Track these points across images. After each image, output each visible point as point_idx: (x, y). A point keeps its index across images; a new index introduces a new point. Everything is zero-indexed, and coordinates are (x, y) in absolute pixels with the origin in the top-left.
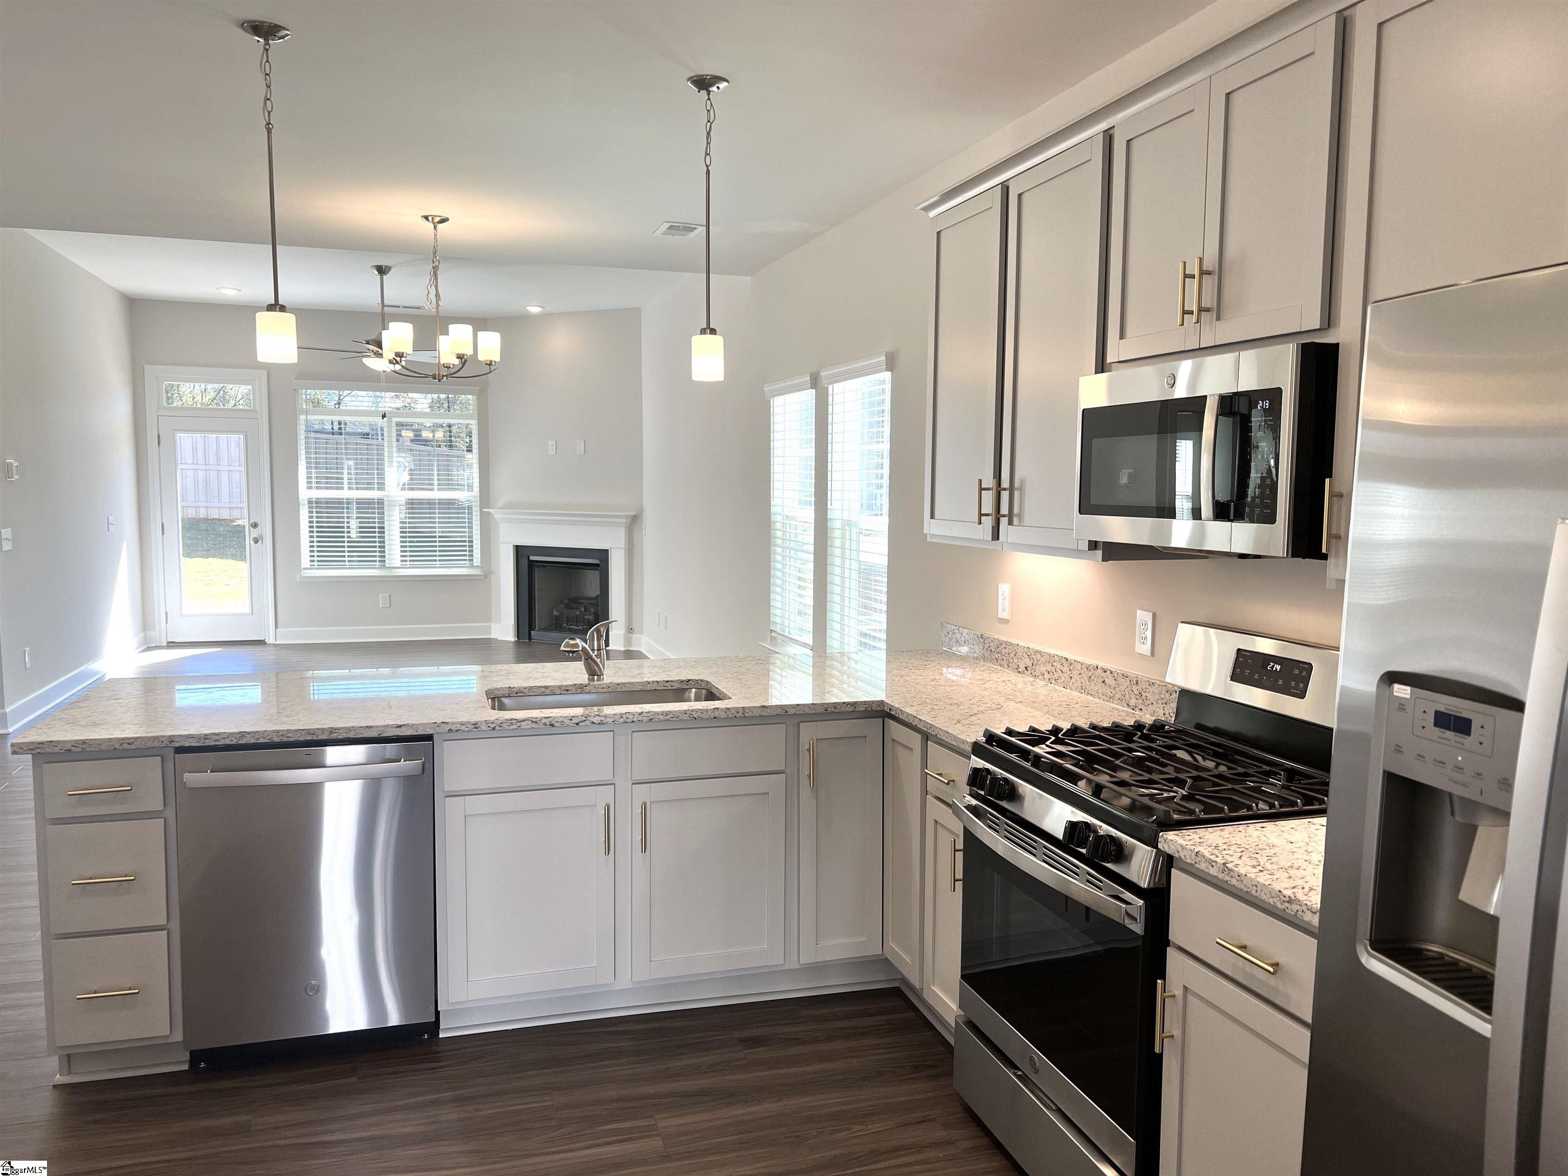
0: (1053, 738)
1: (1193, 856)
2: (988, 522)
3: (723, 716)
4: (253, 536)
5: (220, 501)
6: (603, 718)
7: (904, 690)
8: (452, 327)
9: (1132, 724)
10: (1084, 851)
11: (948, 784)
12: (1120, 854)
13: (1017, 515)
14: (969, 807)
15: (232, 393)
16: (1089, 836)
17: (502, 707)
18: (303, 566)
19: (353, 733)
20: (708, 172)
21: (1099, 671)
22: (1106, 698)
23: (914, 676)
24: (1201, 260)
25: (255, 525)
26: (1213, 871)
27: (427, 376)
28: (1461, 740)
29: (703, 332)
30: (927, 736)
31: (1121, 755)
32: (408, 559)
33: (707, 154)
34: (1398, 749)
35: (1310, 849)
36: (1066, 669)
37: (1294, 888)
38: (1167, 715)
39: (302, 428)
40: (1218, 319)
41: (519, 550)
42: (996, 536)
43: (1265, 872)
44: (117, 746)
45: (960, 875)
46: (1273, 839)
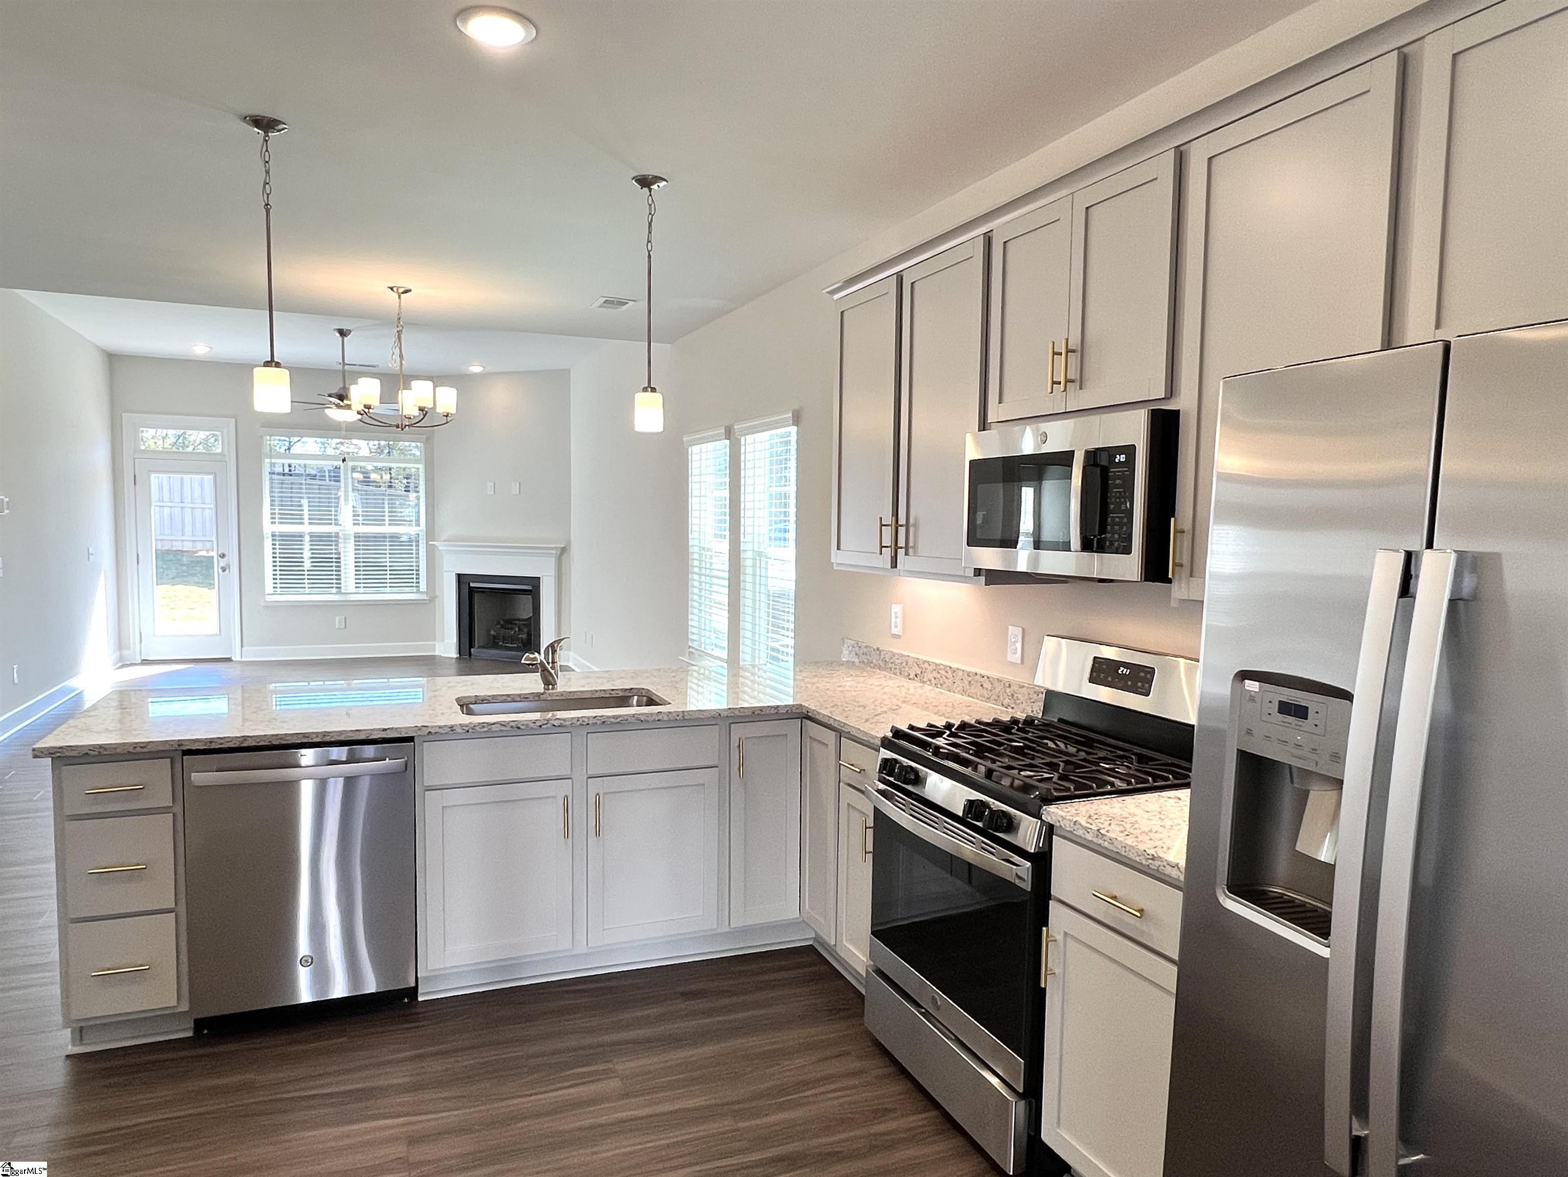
0: (948, 732)
1: (1072, 825)
2: (887, 552)
3: (665, 719)
4: (222, 564)
5: (183, 535)
6: (562, 722)
7: (817, 695)
8: (414, 384)
9: (1009, 719)
10: (980, 824)
11: (859, 773)
12: (1011, 825)
13: (912, 547)
14: (879, 791)
15: (192, 439)
16: (985, 811)
17: (470, 712)
18: (266, 593)
19: (343, 736)
20: (649, 256)
21: (978, 677)
22: (984, 699)
23: (824, 684)
24: (1067, 340)
25: (223, 556)
26: (1089, 837)
27: (391, 426)
28: (1301, 723)
29: (645, 390)
30: (840, 733)
31: (1003, 744)
32: (362, 585)
33: (649, 241)
34: (1249, 732)
35: (1163, 817)
36: (950, 675)
37: (1155, 847)
38: (1035, 712)
39: (267, 469)
40: (1081, 388)
41: (461, 579)
42: (894, 564)
43: (1131, 836)
44: (131, 750)
45: (870, 848)
46: (1133, 809)
